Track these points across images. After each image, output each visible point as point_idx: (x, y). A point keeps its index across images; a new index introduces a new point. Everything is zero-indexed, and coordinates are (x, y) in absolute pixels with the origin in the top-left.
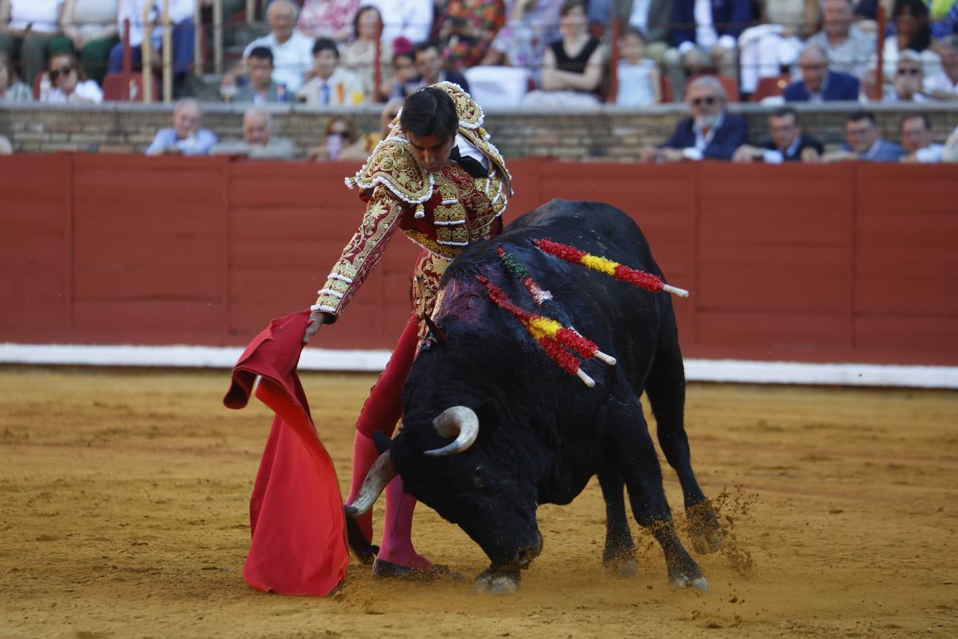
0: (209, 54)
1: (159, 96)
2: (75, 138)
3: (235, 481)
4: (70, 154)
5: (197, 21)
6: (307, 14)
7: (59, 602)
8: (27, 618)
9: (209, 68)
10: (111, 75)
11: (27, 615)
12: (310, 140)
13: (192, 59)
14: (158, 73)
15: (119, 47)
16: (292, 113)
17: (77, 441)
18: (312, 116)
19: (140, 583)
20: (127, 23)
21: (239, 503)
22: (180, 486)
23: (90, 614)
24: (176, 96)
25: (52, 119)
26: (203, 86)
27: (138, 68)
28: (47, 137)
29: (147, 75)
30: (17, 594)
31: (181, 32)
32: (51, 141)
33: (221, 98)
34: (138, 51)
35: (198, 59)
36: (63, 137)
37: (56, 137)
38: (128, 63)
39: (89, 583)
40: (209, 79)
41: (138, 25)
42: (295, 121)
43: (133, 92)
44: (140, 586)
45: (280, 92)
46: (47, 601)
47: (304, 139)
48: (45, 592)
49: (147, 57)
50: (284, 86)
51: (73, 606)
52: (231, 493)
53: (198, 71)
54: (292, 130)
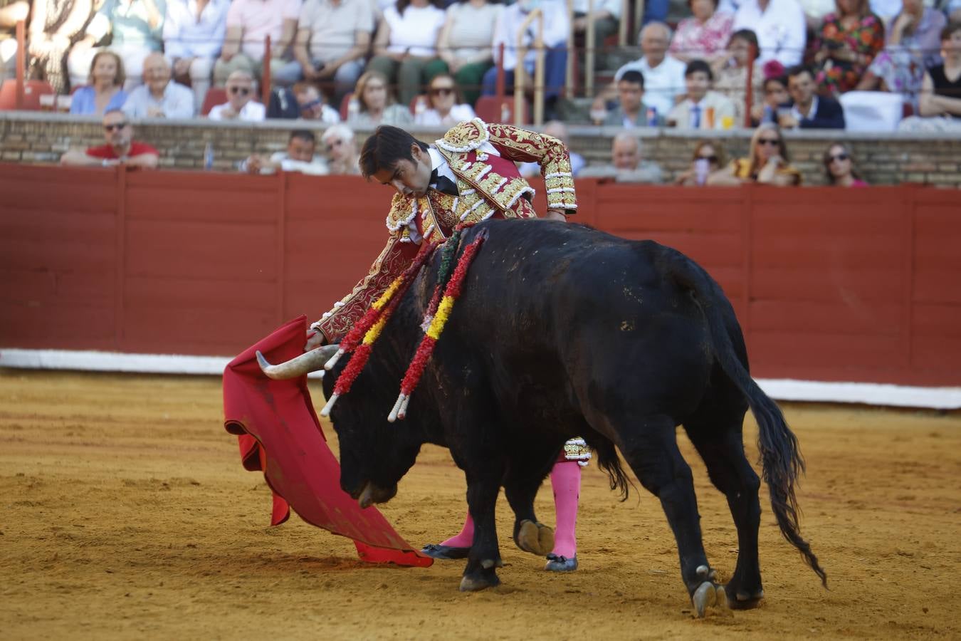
0: (580, 78)
1: (530, 120)
3: (598, 505)
5: (570, 45)
6: (679, 38)
7: (427, 620)
8: (396, 634)
9: (580, 93)
10: (485, 98)
11: (396, 632)
12: (680, 164)
13: (563, 82)
14: (529, 97)
15: (494, 71)
16: (662, 137)
17: (444, 461)
18: (681, 140)
19: (504, 604)
20: (502, 47)
21: (601, 527)
22: (544, 508)
23: (457, 633)
24: (546, 118)
26: (574, 109)
27: (510, 92)
29: (519, 99)
30: (387, 610)
31: (554, 56)
33: (591, 122)
34: (511, 75)
35: (570, 83)
38: (501, 88)
39: (456, 601)
40: (580, 102)
41: (512, 49)
42: (664, 144)
43: (505, 115)
44: (505, 606)
45: (650, 116)
46: (415, 619)
47: (672, 164)
48: (413, 610)
49: (520, 81)
50: (654, 110)
51: (440, 624)
52: (594, 517)
53: (569, 95)
54: (660, 155)
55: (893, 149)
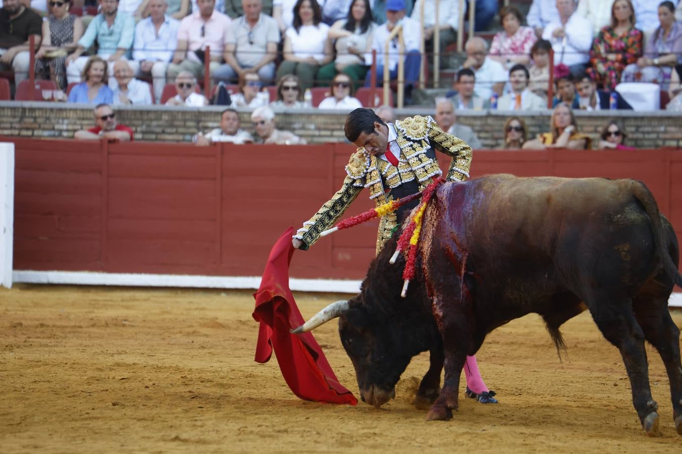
0: (430, 74)
1: (394, 105)
2: (336, 133)
4: (333, 144)
6: (495, 46)
9: (429, 85)
13: (418, 78)
14: (394, 89)
16: (489, 115)
18: (502, 117)
20: (374, 53)
24: (406, 104)
25: (321, 120)
26: (425, 96)
27: (381, 85)
28: (317, 133)
29: (386, 89)
31: (411, 58)
32: (320, 136)
35: (422, 78)
36: (328, 133)
37: (323, 133)
40: (429, 92)
42: (490, 121)
43: (377, 101)
49: (387, 77)
53: (422, 86)
54: (487, 128)
55: (655, 123)
